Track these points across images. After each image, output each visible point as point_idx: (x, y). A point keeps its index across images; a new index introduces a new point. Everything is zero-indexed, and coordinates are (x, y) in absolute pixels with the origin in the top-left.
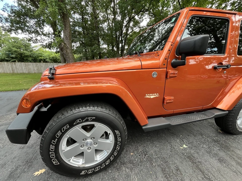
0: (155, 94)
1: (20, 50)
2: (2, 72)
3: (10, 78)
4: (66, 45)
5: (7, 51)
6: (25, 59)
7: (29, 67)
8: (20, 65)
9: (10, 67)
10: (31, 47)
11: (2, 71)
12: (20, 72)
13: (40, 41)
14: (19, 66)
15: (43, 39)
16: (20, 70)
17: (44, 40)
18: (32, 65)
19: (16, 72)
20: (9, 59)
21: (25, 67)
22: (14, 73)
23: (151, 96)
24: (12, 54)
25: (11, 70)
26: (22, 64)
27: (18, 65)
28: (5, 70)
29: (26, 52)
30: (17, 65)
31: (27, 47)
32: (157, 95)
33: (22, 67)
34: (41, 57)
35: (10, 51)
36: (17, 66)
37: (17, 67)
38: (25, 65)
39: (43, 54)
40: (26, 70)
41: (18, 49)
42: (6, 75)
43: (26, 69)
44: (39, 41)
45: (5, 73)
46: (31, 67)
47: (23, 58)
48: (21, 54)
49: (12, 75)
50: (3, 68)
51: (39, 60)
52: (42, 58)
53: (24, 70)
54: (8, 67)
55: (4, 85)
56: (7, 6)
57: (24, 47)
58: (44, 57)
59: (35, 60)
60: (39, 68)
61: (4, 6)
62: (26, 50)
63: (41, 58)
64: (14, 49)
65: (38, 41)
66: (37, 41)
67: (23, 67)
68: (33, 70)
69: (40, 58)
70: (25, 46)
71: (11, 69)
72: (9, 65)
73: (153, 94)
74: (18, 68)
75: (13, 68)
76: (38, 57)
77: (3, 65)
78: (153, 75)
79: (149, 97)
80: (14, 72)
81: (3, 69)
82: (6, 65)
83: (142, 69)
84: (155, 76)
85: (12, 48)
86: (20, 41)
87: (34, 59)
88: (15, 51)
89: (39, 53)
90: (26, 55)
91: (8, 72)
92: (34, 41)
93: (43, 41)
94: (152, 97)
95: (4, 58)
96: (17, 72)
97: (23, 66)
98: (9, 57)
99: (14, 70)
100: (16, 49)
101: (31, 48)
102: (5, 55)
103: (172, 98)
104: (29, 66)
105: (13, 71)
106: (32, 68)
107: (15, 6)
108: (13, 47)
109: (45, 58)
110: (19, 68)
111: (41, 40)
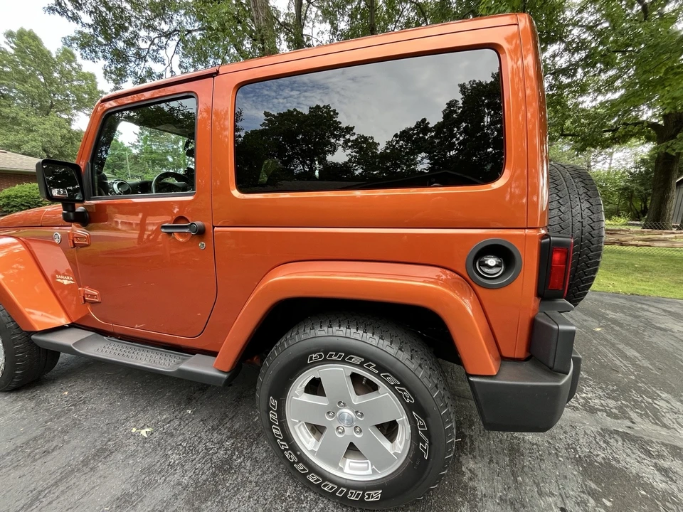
0: (68, 278)
23: (63, 280)
32: (71, 280)
73: (65, 277)
78: (55, 239)
84: (57, 241)
94: (65, 282)
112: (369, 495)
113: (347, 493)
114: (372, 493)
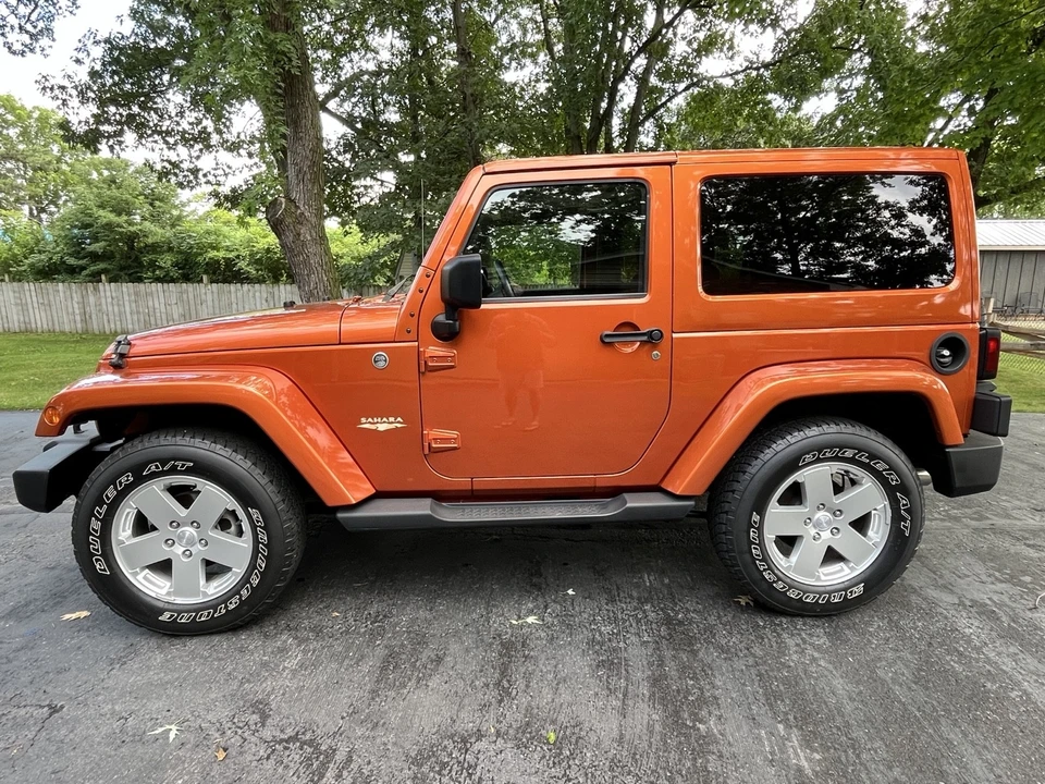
0: (392, 419)
1: (126, 222)
2: (45, 326)
3: (71, 355)
4: (297, 207)
5: (76, 227)
6: (145, 259)
7: (150, 303)
8: (114, 295)
9: (76, 306)
10: (177, 202)
11: (44, 320)
12: (113, 326)
13: (211, 178)
14: (109, 300)
15: (225, 168)
16: (112, 317)
17: (227, 170)
18: (161, 294)
19: (95, 326)
20: (80, 262)
21: (134, 305)
22: (87, 332)
23: (378, 425)
24: (95, 239)
25: (78, 318)
26: (125, 289)
27: (108, 294)
28: (56, 318)
29: (152, 227)
30: (102, 294)
31: (157, 203)
32: (399, 422)
33: (121, 303)
34: (214, 248)
35: (86, 226)
36: (103, 301)
37: (100, 305)
38: (136, 294)
39: (225, 237)
40: (135, 318)
41: (119, 214)
42: (56, 342)
43: (138, 313)
44: (205, 175)
45: (54, 331)
46: (157, 306)
47: (137, 257)
48: (131, 238)
49: (78, 341)
50: (48, 308)
51: (207, 264)
52: (221, 254)
53: (129, 317)
54: (69, 304)
55: (41, 385)
56: (92, 40)
57: (147, 206)
58: (228, 249)
59: (186, 265)
60: (193, 308)
61: (80, 41)
62: (155, 218)
63: (215, 253)
64: (106, 216)
65: (200, 176)
66: (196, 178)
67: (127, 303)
68: (164, 317)
69: (212, 254)
70: (153, 199)
71: (77, 311)
72: (74, 295)
73: (385, 419)
74: (104, 307)
75: (88, 309)
76: (203, 248)
77: (52, 298)
78: (376, 362)
79: (373, 427)
80: (90, 329)
81: (49, 313)
82: (61, 294)
83: (340, 344)
84: (381, 364)
85: (95, 209)
86: (131, 176)
87: (186, 260)
88: (109, 226)
89: (208, 233)
90: (150, 241)
91: (67, 329)
92: (185, 176)
93: (222, 179)
94: (382, 427)
95: (62, 258)
96: (101, 327)
97: (126, 298)
98: (79, 253)
99: (90, 317)
100: (112, 217)
101: (176, 207)
102: (66, 244)
103: (454, 434)
104: (150, 299)
105: (84, 321)
106: (163, 310)
107: (120, 36)
108: (102, 206)
109: (231, 255)
110: (110, 309)
111: (212, 172)
112: (851, 592)
113: (830, 597)
114: (855, 589)
